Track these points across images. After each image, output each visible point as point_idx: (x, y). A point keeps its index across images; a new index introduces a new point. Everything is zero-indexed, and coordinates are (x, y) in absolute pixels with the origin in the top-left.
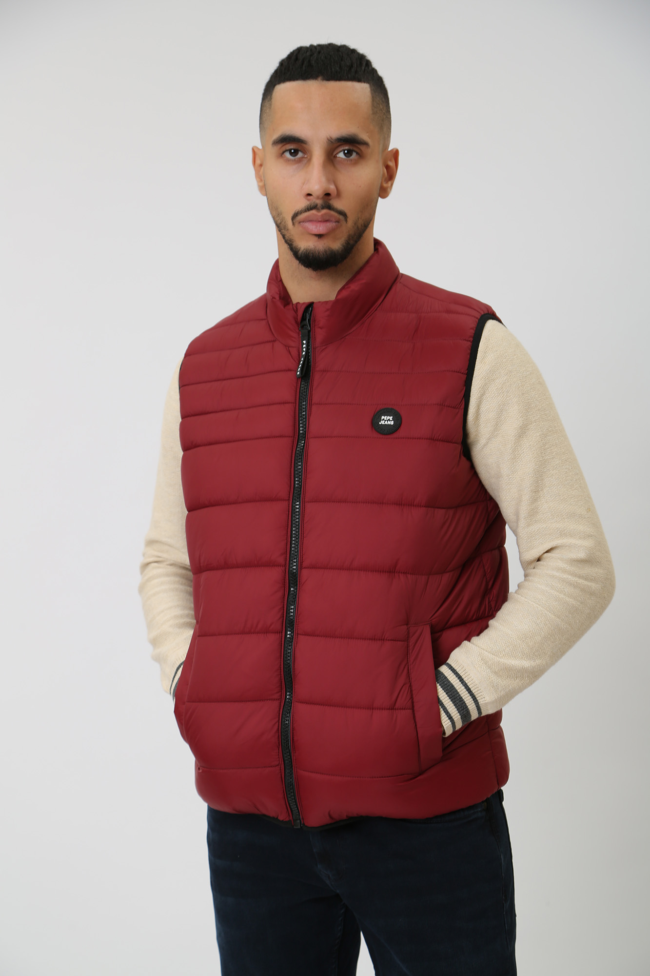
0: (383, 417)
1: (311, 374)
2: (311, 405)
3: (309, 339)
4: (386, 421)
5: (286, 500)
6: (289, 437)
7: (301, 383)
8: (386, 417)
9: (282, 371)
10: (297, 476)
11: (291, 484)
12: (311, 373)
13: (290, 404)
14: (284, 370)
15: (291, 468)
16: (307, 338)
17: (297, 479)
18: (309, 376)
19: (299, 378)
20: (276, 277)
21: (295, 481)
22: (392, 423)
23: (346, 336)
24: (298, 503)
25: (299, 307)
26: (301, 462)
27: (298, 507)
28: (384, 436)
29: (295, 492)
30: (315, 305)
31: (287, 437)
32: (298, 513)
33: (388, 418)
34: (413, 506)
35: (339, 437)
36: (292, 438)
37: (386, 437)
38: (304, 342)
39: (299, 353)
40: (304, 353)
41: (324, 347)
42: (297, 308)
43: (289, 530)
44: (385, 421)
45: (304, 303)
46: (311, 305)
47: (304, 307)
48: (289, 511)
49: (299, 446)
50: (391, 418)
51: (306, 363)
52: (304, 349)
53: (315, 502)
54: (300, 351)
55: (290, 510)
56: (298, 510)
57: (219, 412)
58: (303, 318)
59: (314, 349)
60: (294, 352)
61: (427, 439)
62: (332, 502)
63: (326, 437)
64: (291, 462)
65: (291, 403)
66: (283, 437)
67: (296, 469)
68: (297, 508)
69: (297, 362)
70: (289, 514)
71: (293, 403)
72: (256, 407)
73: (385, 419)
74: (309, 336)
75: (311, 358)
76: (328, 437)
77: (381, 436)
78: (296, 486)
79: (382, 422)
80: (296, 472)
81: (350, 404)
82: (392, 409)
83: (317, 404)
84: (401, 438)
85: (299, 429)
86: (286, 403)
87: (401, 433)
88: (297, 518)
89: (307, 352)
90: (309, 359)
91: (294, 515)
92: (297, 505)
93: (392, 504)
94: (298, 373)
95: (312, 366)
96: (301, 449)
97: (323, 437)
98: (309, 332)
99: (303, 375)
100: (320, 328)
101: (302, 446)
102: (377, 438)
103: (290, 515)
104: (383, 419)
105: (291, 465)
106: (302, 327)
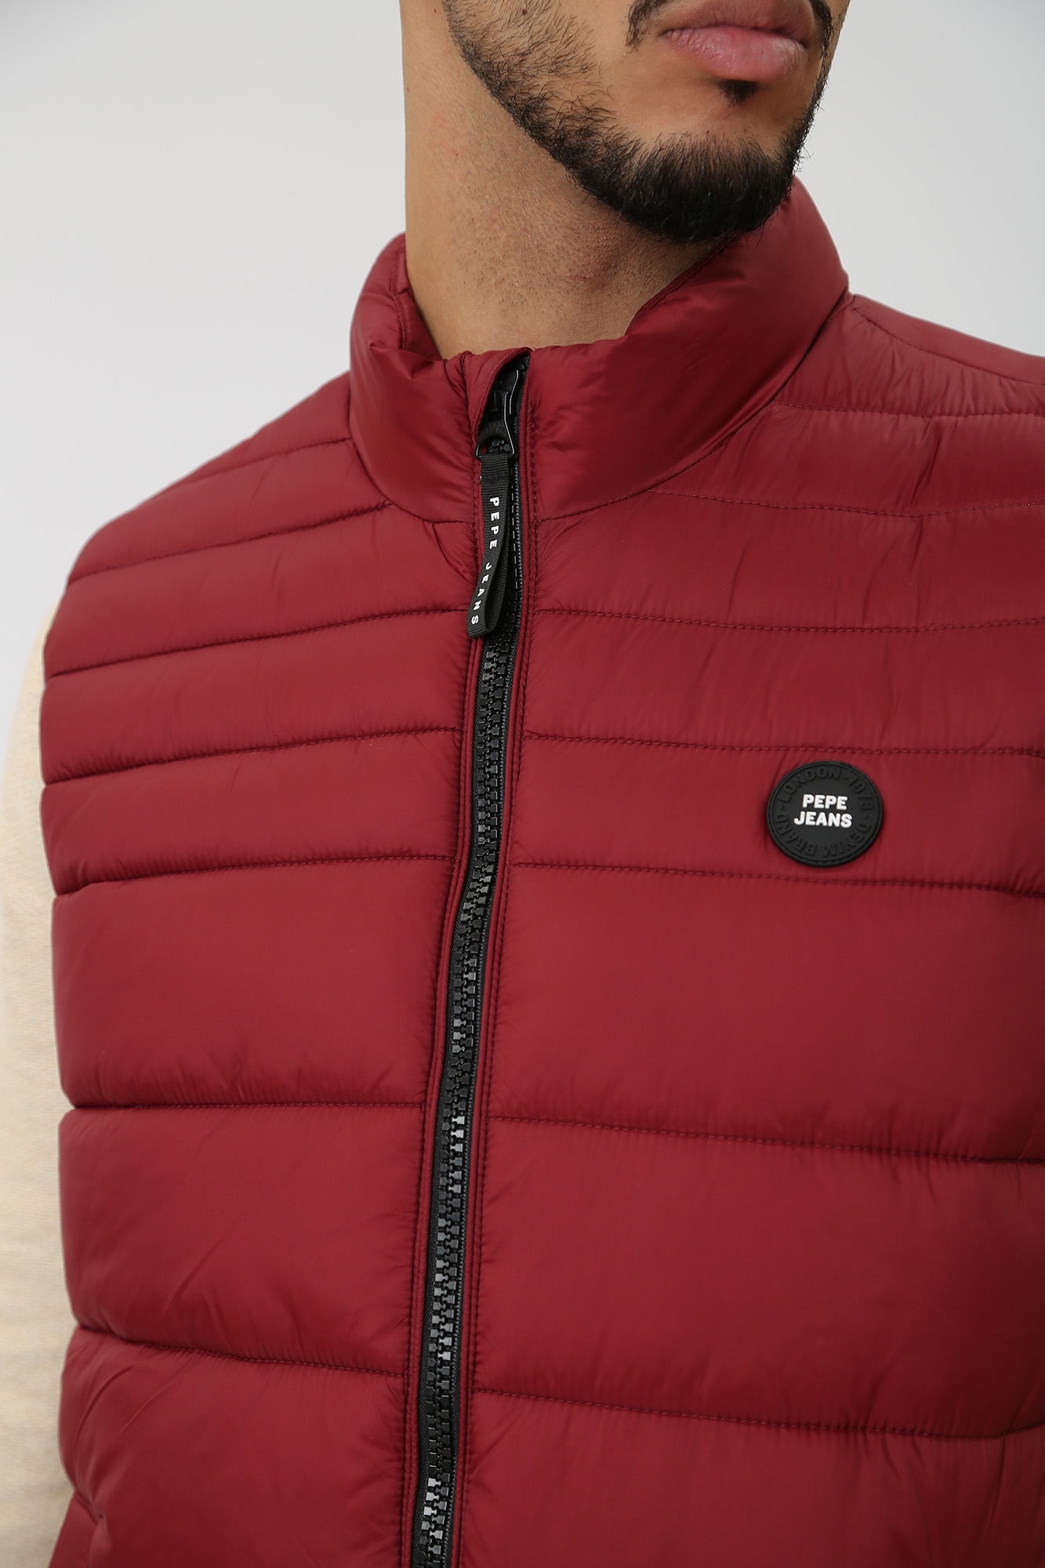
0: (807, 799)
1: (521, 623)
2: (519, 737)
3: (511, 491)
4: (822, 815)
5: (413, 1105)
6: (435, 857)
7: (482, 654)
8: (819, 798)
9: (411, 612)
10: (458, 1010)
11: (433, 1041)
12: (521, 615)
13: (441, 734)
14: (419, 611)
15: (435, 981)
16: (503, 484)
17: (457, 1023)
18: (515, 629)
19: (476, 638)
20: (393, 282)
21: (449, 1029)
22: (847, 821)
23: (657, 485)
24: (460, 1120)
25: (471, 368)
26: (478, 955)
27: (459, 1134)
28: (812, 874)
29: (452, 1073)
30: (535, 361)
31: (427, 857)
32: (458, 1161)
33: (830, 800)
34: (936, 1155)
35: (631, 868)
36: (447, 864)
37: (822, 875)
38: (496, 501)
39: (475, 541)
40: (494, 543)
41: (569, 522)
42: (462, 374)
43: (422, 1226)
44: (818, 811)
45: (490, 355)
46: (517, 361)
47: (491, 369)
48: (423, 1150)
49: (470, 895)
50: (841, 802)
51: (503, 581)
52: (495, 529)
53: (530, 1119)
54: (480, 534)
55: (429, 1146)
56: (459, 1148)
57: (170, 761)
58: (491, 413)
59: (534, 525)
60: (455, 538)
61: (988, 888)
62: (603, 1126)
63: (577, 866)
64: (439, 956)
65: (446, 729)
66: (411, 857)
67: (457, 982)
68: (457, 1140)
69: (468, 576)
70: (422, 1161)
71: (453, 729)
72: (308, 742)
73: (817, 806)
74: (512, 478)
75: (520, 560)
76: (586, 866)
77: (802, 872)
78: (456, 1049)
79: (806, 819)
80: (457, 996)
81: (678, 745)
82: (844, 766)
83: (547, 737)
84: (884, 882)
85: (473, 828)
86: (424, 730)
87: (886, 859)
88: (455, 1182)
89: (507, 539)
90: (512, 567)
91: (443, 1167)
92: (458, 1127)
93: (852, 1148)
94: (475, 620)
95: (524, 591)
96: (479, 905)
97: (569, 866)
98: (512, 461)
99: (493, 627)
100: (557, 446)
101: (482, 895)
102: (788, 879)
103: (427, 1167)
104: (811, 807)
105: (438, 965)
106: (485, 445)
